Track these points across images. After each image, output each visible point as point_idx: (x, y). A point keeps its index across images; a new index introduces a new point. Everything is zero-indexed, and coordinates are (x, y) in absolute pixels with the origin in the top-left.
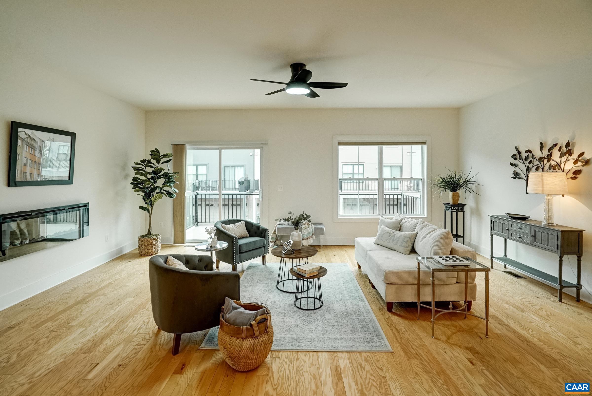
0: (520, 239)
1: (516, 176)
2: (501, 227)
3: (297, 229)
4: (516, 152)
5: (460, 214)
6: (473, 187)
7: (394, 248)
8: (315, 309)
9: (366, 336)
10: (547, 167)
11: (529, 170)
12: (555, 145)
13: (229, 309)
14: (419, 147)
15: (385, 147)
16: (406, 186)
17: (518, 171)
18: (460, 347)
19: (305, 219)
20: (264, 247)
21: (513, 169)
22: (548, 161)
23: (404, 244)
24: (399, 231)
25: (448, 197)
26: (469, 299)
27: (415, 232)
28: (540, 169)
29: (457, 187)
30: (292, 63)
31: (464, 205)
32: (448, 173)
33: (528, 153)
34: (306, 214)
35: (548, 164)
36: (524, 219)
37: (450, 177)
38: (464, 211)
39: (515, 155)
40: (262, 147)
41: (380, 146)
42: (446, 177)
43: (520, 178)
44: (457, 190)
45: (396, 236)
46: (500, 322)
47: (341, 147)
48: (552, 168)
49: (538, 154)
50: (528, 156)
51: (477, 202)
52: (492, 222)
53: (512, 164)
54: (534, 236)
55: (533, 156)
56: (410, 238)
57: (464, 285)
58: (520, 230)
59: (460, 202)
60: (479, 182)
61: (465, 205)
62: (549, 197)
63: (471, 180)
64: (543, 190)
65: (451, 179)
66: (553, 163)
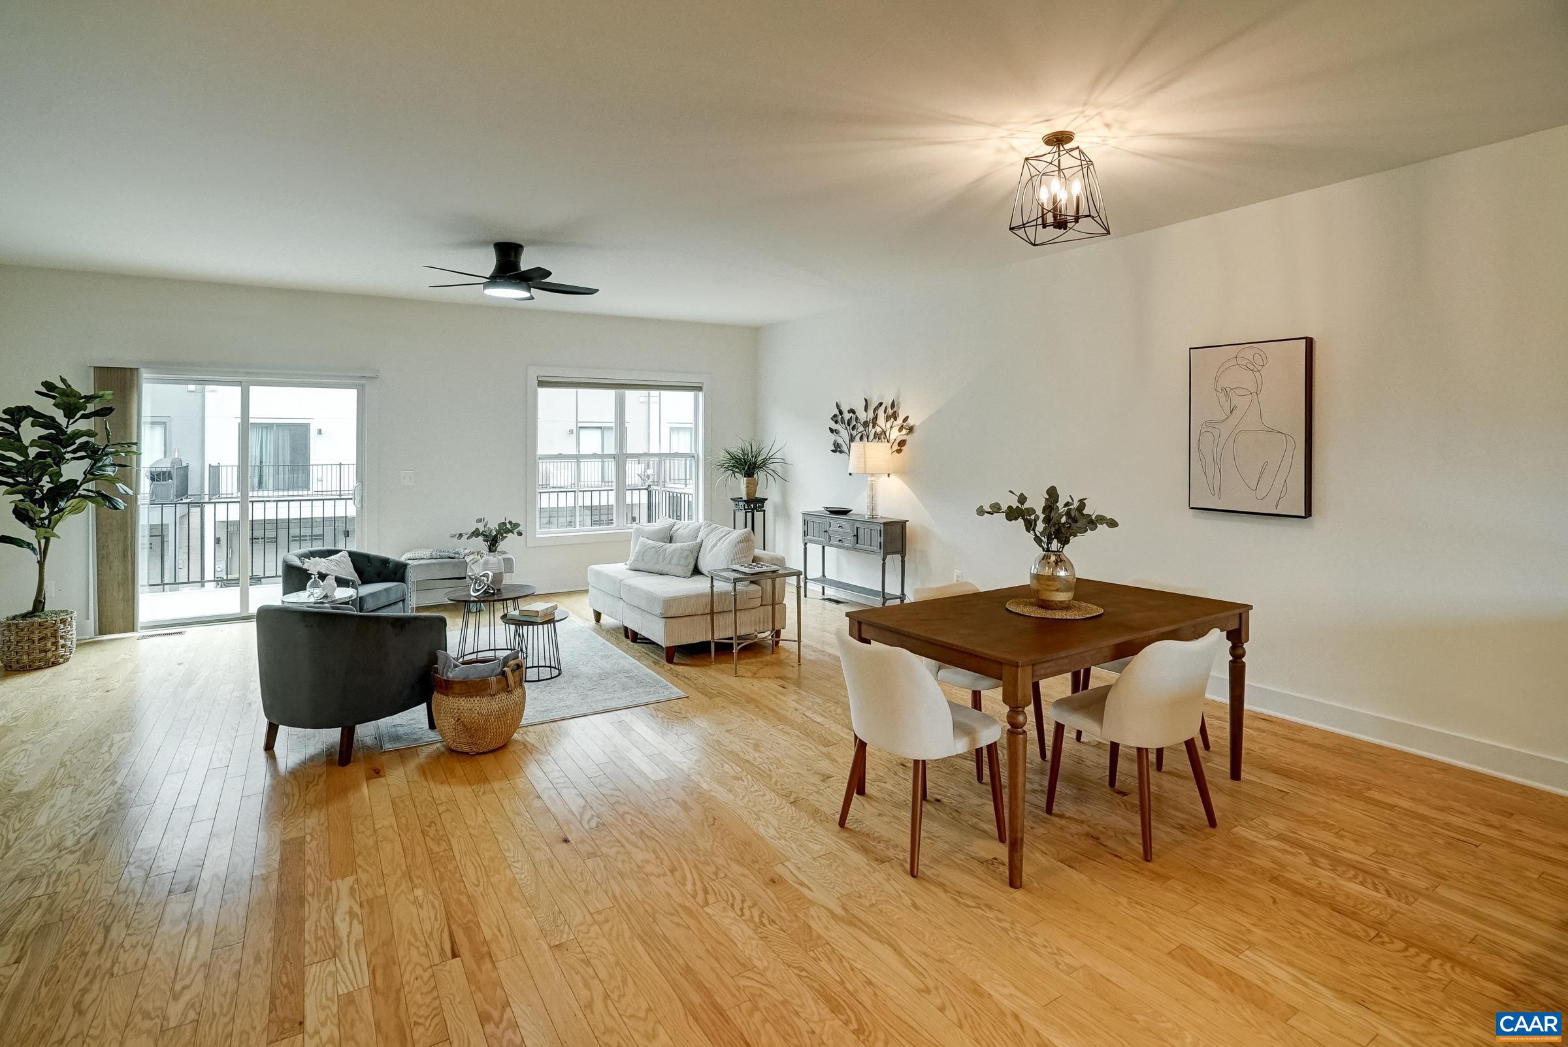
0: (840, 543)
1: (837, 448)
2: (816, 529)
3: (494, 551)
4: (837, 412)
5: (758, 515)
6: (778, 467)
7: (665, 571)
8: (552, 678)
9: (648, 690)
10: (872, 436)
11: (852, 439)
12: (881, 404)
13: (450, 667)
14: (690, 395)
15: (630, 394)
16: (637, 476)
17: (840, 441)
18: (769, 678)
19: (508, 531)
20: (403, 601)
21: (833, 437)
22: (874, 427)
23: (682, 562)
24: (670, 542)
25: (740, 489)
26: (777, 628)
27: (699, 540)
28: (865, 439)
29: (753, 468)
30: (501, 241)
31: (763, 500)
32: (739, 444)
33: (851, 414)
34: (510, 523)
35: (873, 431)
36: (845, 512)
37: (743, 451)
38: (764, 511)
39: (835, 416)
40: (363, 386)
41: (619, 391)
42: (737, 451)
43: (841, 452)
44: (753, 474)
45: (667, 551)
46: (815, 650)
47: (542, 391)
48: (879, 436)
49: (863, 416)
50: (851, 417)
51: (784, 494)
52: (806, 523)
53: (831, 430)
54: (856, 536)
55: (857, 418)
56: (692, 552)
57: (770, 607)
58: (840, 529)
59: (758, 495)
60: (788, 460)
61: (767, 499)
62: (873, 479)
63: (774, 456)
64: (865, 471)
65: (744, 454)
66: (878, 430)
